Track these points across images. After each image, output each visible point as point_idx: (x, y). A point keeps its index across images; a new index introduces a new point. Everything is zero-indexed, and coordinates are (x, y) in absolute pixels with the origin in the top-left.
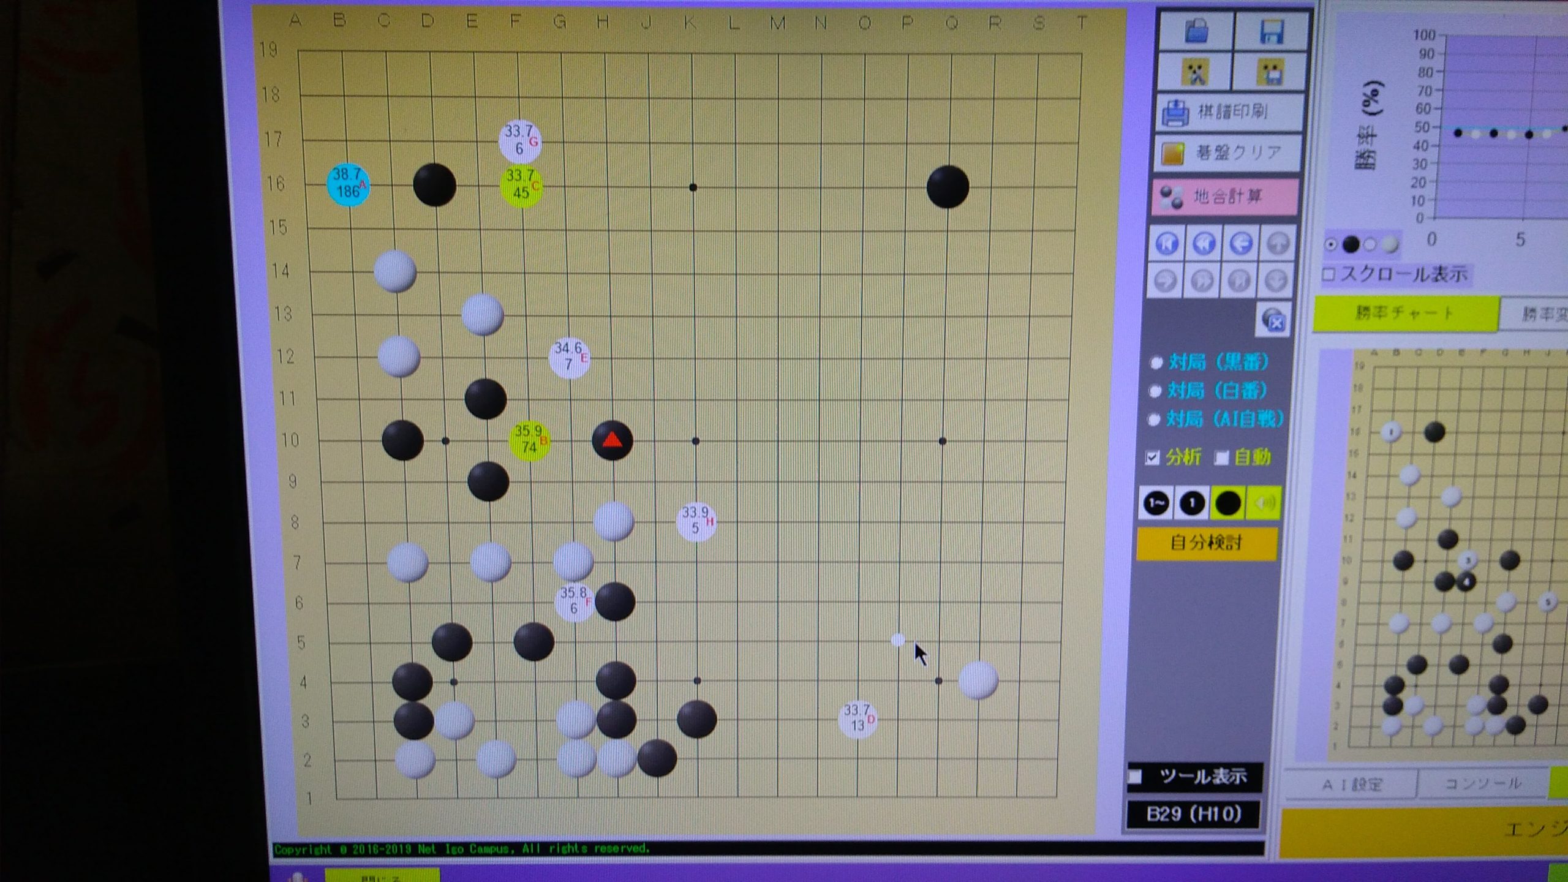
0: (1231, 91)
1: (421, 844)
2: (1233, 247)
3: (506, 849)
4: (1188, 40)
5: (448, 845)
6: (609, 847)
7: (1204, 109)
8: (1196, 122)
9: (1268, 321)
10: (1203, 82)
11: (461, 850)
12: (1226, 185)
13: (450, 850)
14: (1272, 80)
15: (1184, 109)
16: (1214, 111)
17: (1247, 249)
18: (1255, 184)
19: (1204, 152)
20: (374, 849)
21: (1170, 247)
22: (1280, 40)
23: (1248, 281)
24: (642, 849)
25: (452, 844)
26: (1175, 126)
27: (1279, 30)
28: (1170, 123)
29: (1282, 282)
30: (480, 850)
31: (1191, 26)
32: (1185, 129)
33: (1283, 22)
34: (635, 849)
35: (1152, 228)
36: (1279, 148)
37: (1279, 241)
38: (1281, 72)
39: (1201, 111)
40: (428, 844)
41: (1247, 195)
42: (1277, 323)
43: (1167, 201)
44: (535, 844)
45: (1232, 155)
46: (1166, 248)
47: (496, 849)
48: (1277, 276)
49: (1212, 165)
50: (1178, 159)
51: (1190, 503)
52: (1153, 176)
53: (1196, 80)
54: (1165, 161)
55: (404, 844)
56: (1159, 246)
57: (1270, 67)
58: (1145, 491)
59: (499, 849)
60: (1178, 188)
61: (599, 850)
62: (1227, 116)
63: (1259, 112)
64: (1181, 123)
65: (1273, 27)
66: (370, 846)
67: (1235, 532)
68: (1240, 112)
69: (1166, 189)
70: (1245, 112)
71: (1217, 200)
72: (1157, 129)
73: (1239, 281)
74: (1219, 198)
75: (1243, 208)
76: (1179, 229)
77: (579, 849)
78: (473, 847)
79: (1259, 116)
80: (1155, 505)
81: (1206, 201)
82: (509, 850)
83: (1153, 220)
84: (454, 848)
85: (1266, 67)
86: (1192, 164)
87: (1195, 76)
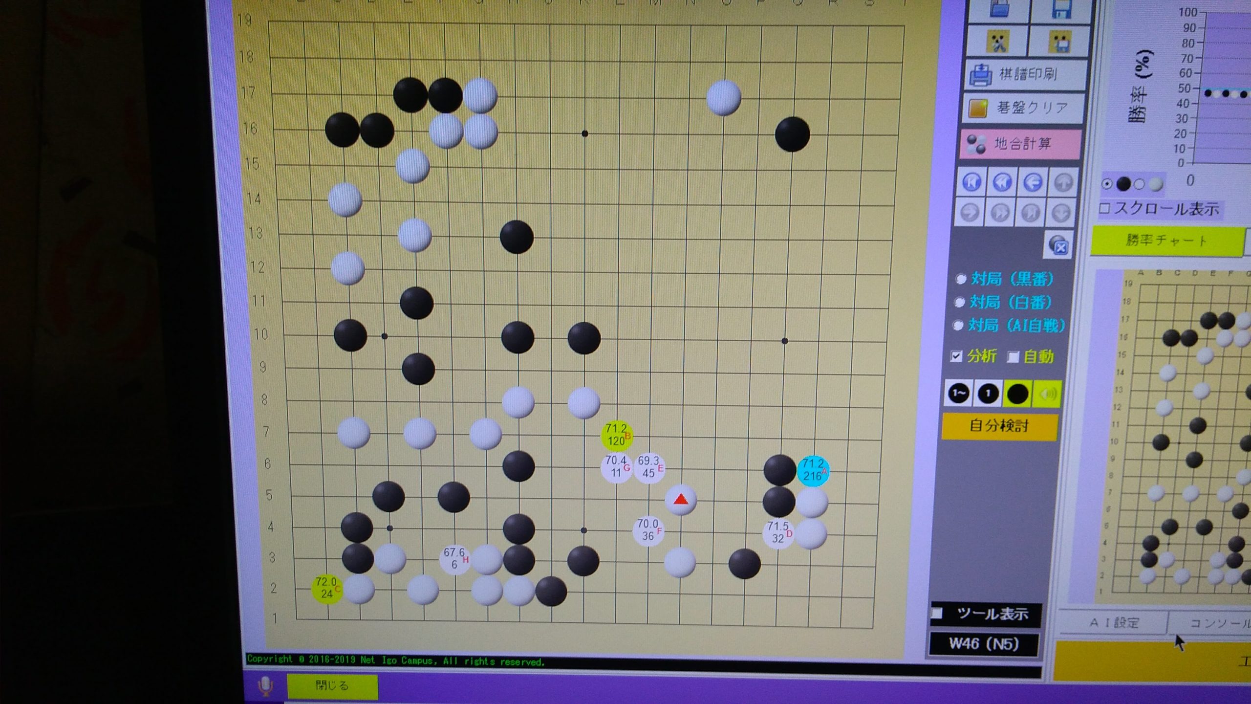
0: (1027, 57)
1: (364, 655)
2: (1026, 186)
3: (430, 660)
4: (992, 16)
5: (384, 657)
6: (512, 661)
7: (1004, 72)
8: (997, 83)
9: (1054, 246)
10: (1004, 50)
11: (394, 661)
12: (1022, 134)
13: (386, 661)
14: (1061, 48)
15: (988, 72)
16: (1013, 73)
17: (1038, 187)
18: (1046, 133)
19: (1003, 107)
20: (326, 659)
21: (974, 185)
22: (1069, 16)
23: (1038, 213)
24: (539, 663)
25: (388, 656)
26: (981, 85)
27: (1068, 8)
28: (976, 84)
29: (1066, 214)
30: (410, 661)
31: (994, 4)
32: (989, 88)
34: (533, 663)
35: (960, 169)
36: (1066, 104)
37: (1064, 181)
38: (1069, 42)
39: (1002, 73)
40: (369, 656)
41: (1039, 143)
42: (1061, 248)
43: (973, 147)
44: (453, 657)
45: (1027, 109)
46: (971, 185)
47: (422, 661)
48: (1062, 209)
49: (1010, 118)
50: (982, 113)
51: (986, 393)
52: (961, 126)
53: (998, 48)
54: (972, 115)
55: (350, 656)
56: (965, 184)
57: (1060, 37)
58: (950, 383)
59: (425, 662)
60: (982, 136)
61: (504, 663)
62: (1023, 78)
63: (1049, 74)
64: (985, 84)
65: (1062, 6)
66: (322, 657)
67: (1023, 417)
68: (1034, 75)
69: (972, 137)
70: (1039, 75)
71: (1014, 147)
72: (965, 88)
73: (1031, 213)
74: (1015, 145)
75: (1035, 153)
76: (981, 171)
77: (489, 662)
78: (404, 659)
79: (1050, 78)
80: (958, 394)
81: (1005, 147)
82: (433, 662)
83: (960, 162)
84: (389, 660)
85: (1056, 38)
86: (994, 116)
87: (997, 45)
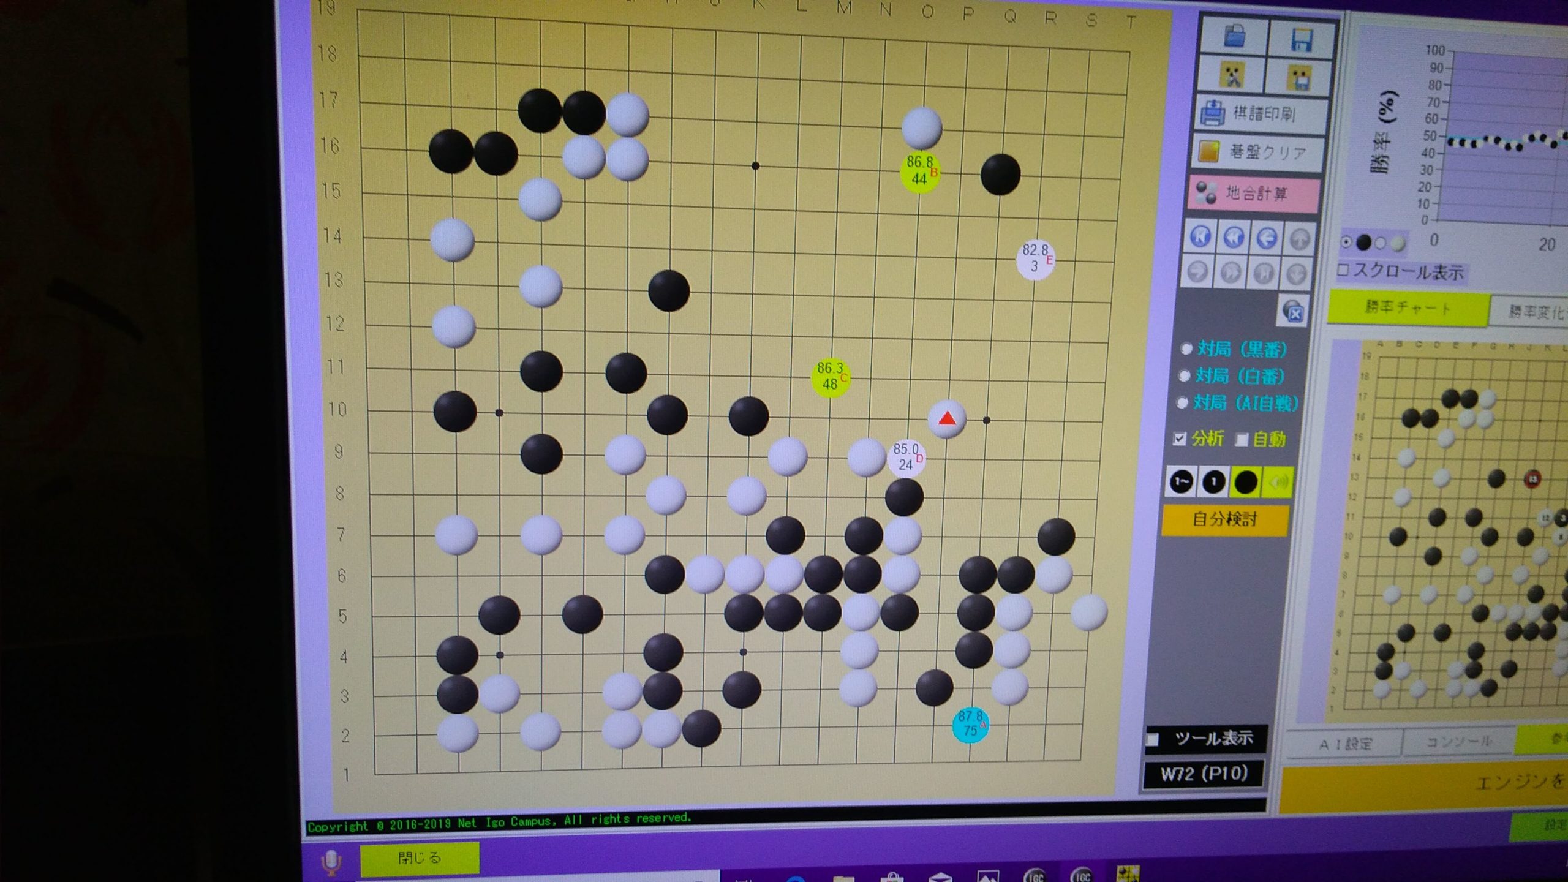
0: (1263, 94)
1: (461, 818)
2: (1259, 242)
3: (547, 822)
4: (1226, 44)
5: (489, 819)
6: (652, 817)
7: (1239, 110)
8: (1231, 123)
9: (1288, 312)
10: (1239, 85)
11: (501, 823)
12: (1255, 183)
13: (491, 824)
14: (1301, 86)
16: (1248, 112)
17: (1272, 244)
18: (1281, 182)
19: (1237, 150)
20: (413, 824)
21: (1203, 240)
22: (1309, 49)
23: (1272, 274)
24: (684, 818)
25: (493, 818)
26: (1212, 125)
27: (1308, 39)
28: (1208, 122)
29: (1302, 275)
30: (522, 822)
31: (1230, 31)
32: (1221, 128)
33: (1312, 31)
34: (677, 818)
35: (1187, 220)
36: (1304, 150)
37: (1301, 237)
38: (1309, 79)
39: (1236, 111)
40: (468, 818)
41: (1274, 193)
42: (1296, 314)
43: (1202, 196)
44: (577, 815)
45: (1262, 154)
46: (1199, 240)
47: (538, 822)
48: (1298, 269)
49: (1244, 163)
50: (1213, 156)
51: (1212, 481)
52: (1190, 171)
53: (1232, 82)
54: (1202, 158)
55: (444, 819)
56: (1193, 238)
57: (1299, 73)
58: (1172, 470)
59: (541, 822)
60: (1213, 184)
61: (641, 820)
62: (1259, 118)
63: (1287, 115)
64: (1217, 123)
65: (1303, 36)
66: (408, 822)
67: (1251, 509)
68: (1270, 115)
69: (1202, 184)
70: (1275, 115)
71: (1247, 197)
72: (1196, 128)
73: (1264, 273)
74: (1249, 195)
75: (1270, 205)
76: (1211, 223)
77: (622, 819)
78: (514, 820)
79: (1287, 119)
80: (1180, 483)
81: (1237, 197)
82: (552, 822)
83: (1188, 213)
84: (494, 822)
85: (1295, 73)
86: (1226, 161)
87: (1231, 79)
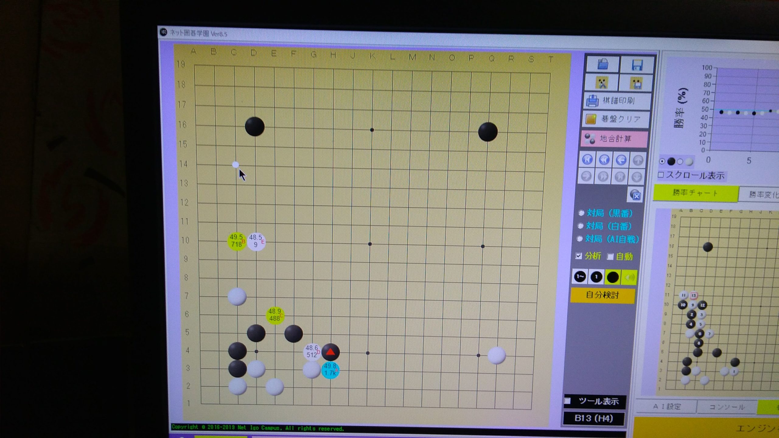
0: (618, 91)
1: (239, 425)
2: (617, 162)
3: (278, 428)
4: (598, 68)
5: (251, 426)
6: (325, 428)
7: (606, 99)
8: (601, 105)
9: (633, 195)
10: (605, 87)
11: (257, 428)
12: (615, 134)
13: (253, 428)
14: (637, 87)
15: (596, 99)
16: (610, 100)
17: (624, 163)
18: (628, 133)
19: (605, 118)
20: (218, 427)
21: (589, 161)
22: (641, 69)
23: (624, 177)
24: (340, 429)
25: (254, 425)
26: (592, 106)
27: (640, 65)
28: (590, 105)
29: (639, 177)
30: (266, 428)
31: (600, 62)
32: (597, 108)
33: (642, 61)
34: (337, 429)
35: (580, 152)
36: (640, 117)
37: (638, 159)
38: (641, 84)
39: (604, 100)
40: (242, 425)
41: (625, 138)
42: (637, 196)
43: (588, 140)
44: (291, 426)
45: (618, 120)
46: (587, 161)
47: (274, 428)
48: (637, 175)
49: (609, 124)
50: (593, 121)
51: (595, 276)
52: (581, 129)
53: (602, 86)
54: (587, 122)
55: (231, 425)
56: (584, 161)
57: (636, 81)
58: (575, 271)
59: (275, 429)
60: (593, 134)
61: (321, 429)
62: (616, 102)
63: (630, 101)
64: (595, 106)
65: (637, 63)
66: (215, 426)
67: (616, 290)
68: (622, 101)
69: (587, 135)
70: (624, 101)
71: (611, 141)
72: (584, 108)
73: (620, 177)
74: (611, 139)
75: (622, 144)
76: (593, 153)
77: (312, 429)
78: (263, 427)
79: (630, 103)
80: (579, 277)
81: (606, 140)
82: (280, 429)
83: (581, 148)
84: (254, 427)
85: (634, 81)
86: (599, 124)
87: (601, 84)
